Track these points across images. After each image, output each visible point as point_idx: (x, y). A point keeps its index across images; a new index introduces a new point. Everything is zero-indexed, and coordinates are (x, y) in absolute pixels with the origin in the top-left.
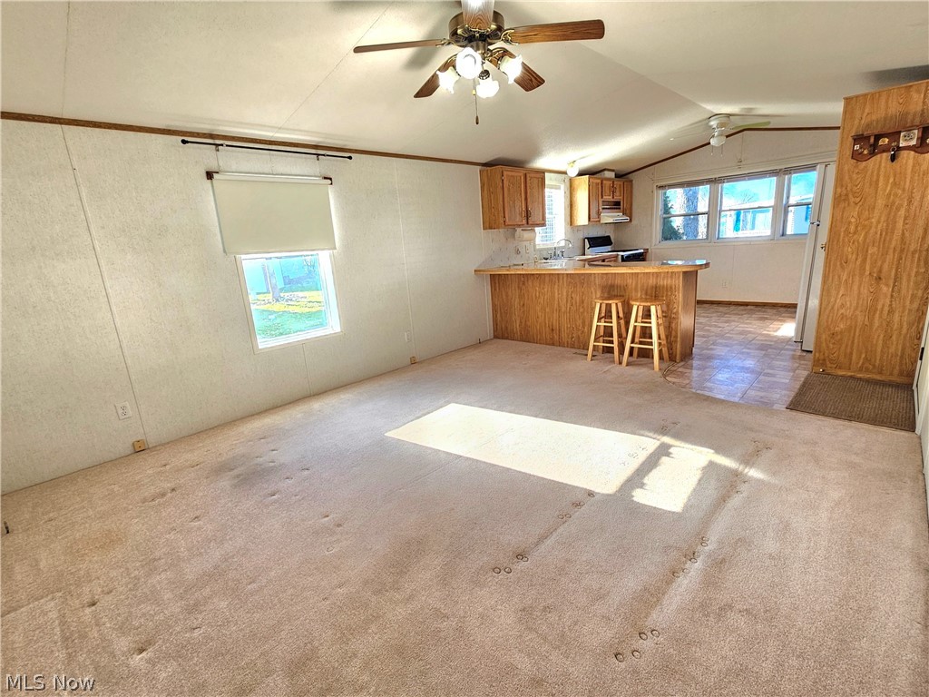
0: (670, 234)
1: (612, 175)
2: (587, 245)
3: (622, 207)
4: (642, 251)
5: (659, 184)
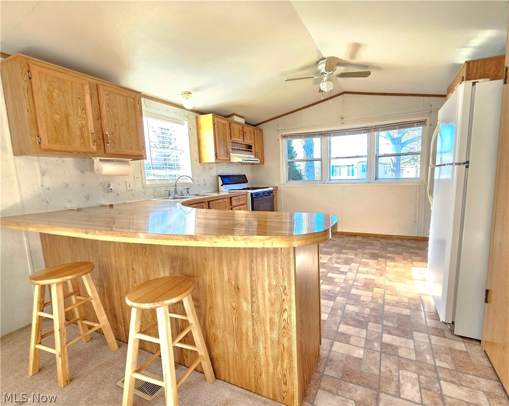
0: (294, 175)
1: (242, 121)
2: (221, 183)
3: (253, 150)
4: (271, 189)
5: (284, 134)
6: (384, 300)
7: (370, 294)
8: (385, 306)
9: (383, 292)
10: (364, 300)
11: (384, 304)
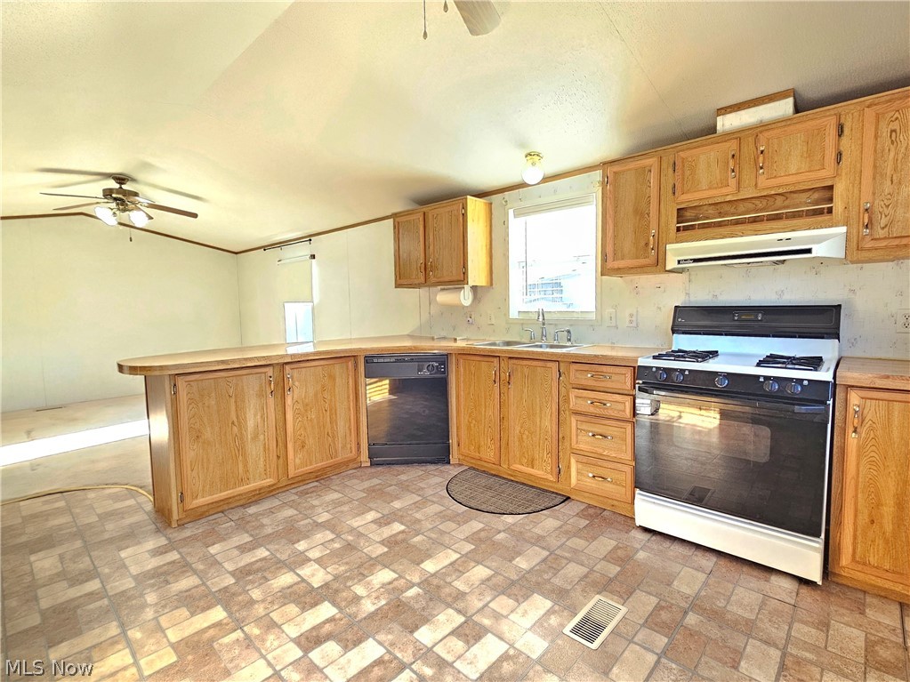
6: (129, 643)
7: (173, 635)
8: (119, 631)
9: (142, 662)
10: (177, 613)
11: (124, 633)
